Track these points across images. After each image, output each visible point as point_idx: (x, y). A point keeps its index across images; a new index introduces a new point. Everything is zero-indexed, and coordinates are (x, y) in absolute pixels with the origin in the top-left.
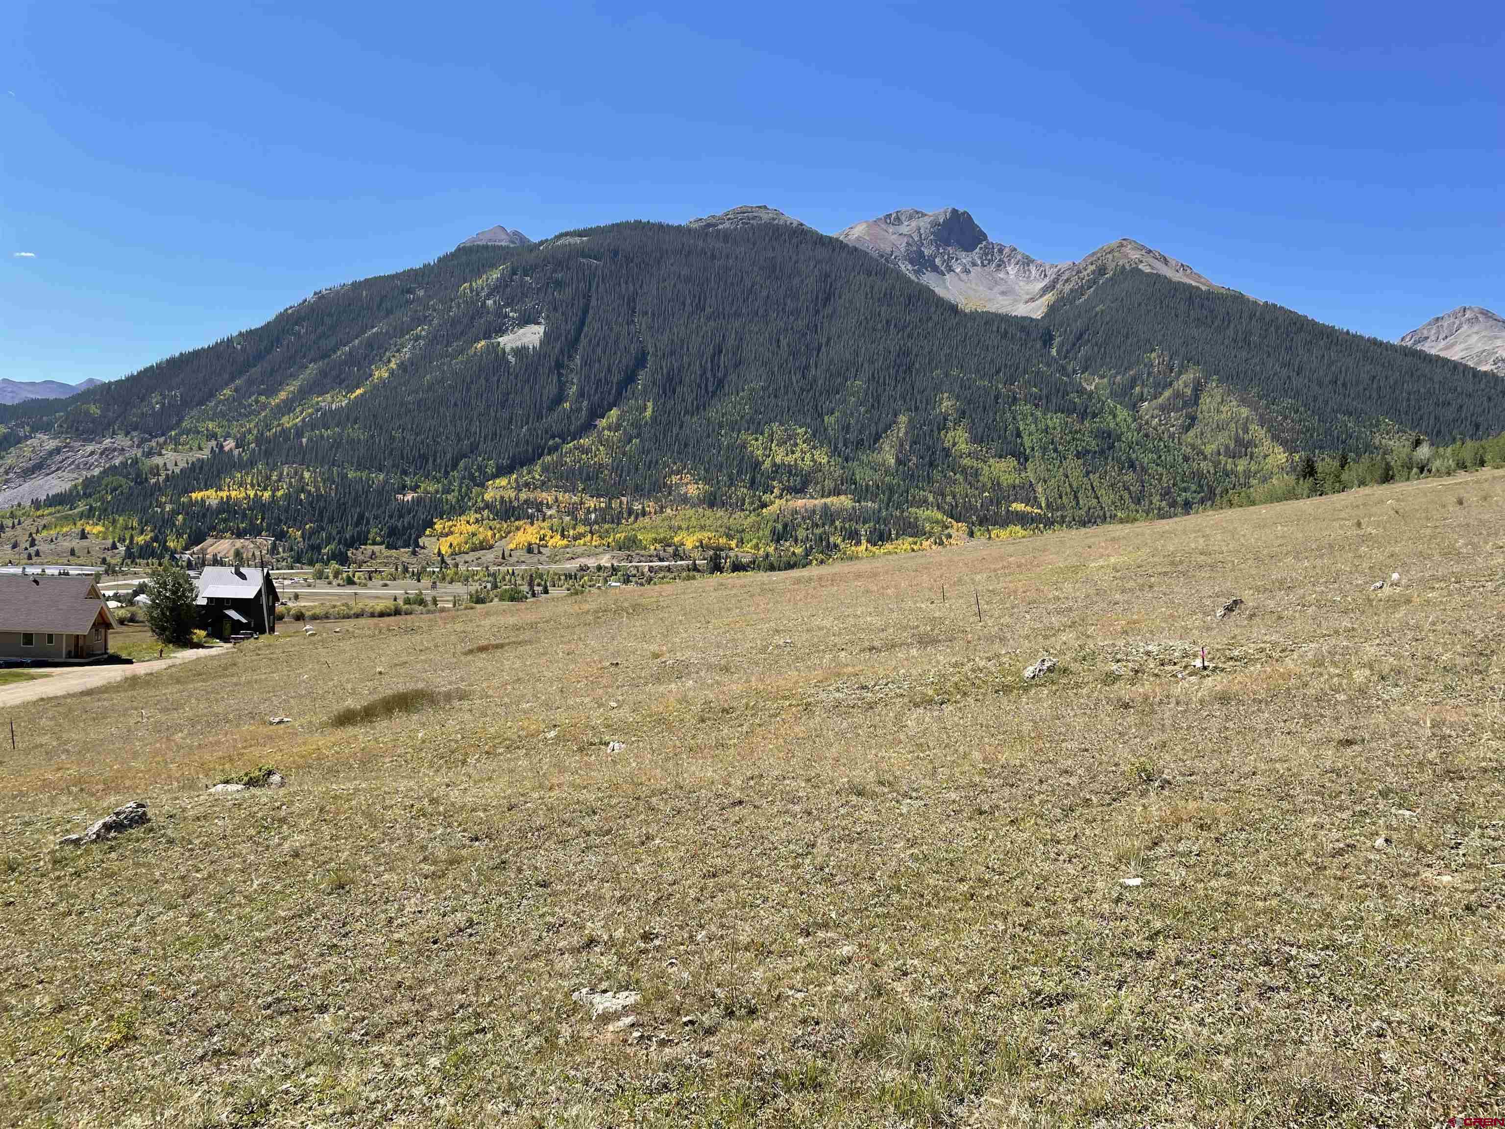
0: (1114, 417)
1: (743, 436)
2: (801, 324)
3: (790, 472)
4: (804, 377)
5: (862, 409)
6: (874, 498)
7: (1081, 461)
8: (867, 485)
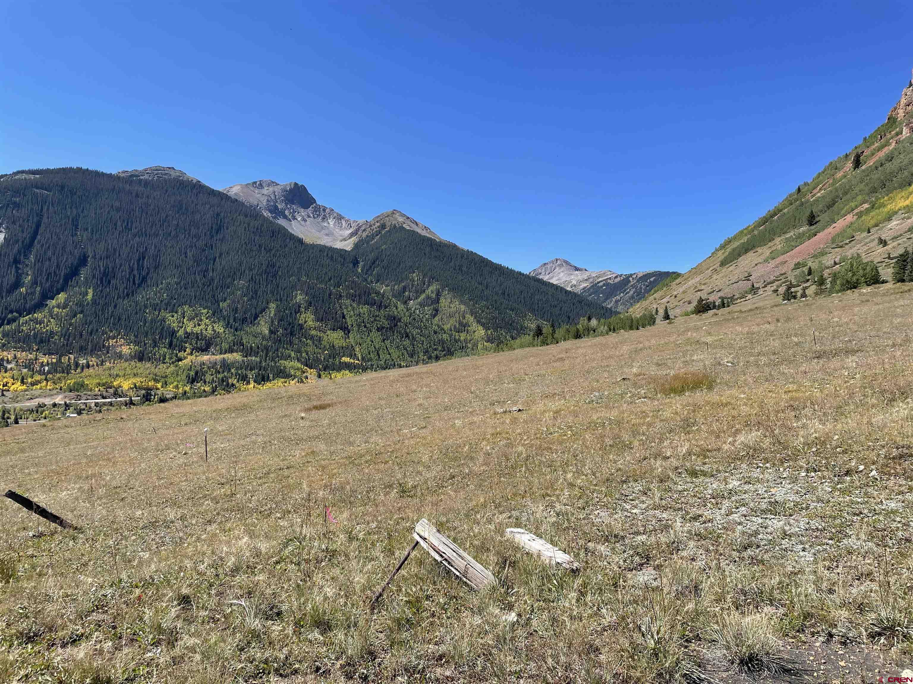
0: (397, 308)
1: (163, 313)
2: (201, 243)
3: (197, 338)
4: (204, 276)
5: (245, 299)
6: (256, 354)
7: (380, 333)
8: (251, 347)
